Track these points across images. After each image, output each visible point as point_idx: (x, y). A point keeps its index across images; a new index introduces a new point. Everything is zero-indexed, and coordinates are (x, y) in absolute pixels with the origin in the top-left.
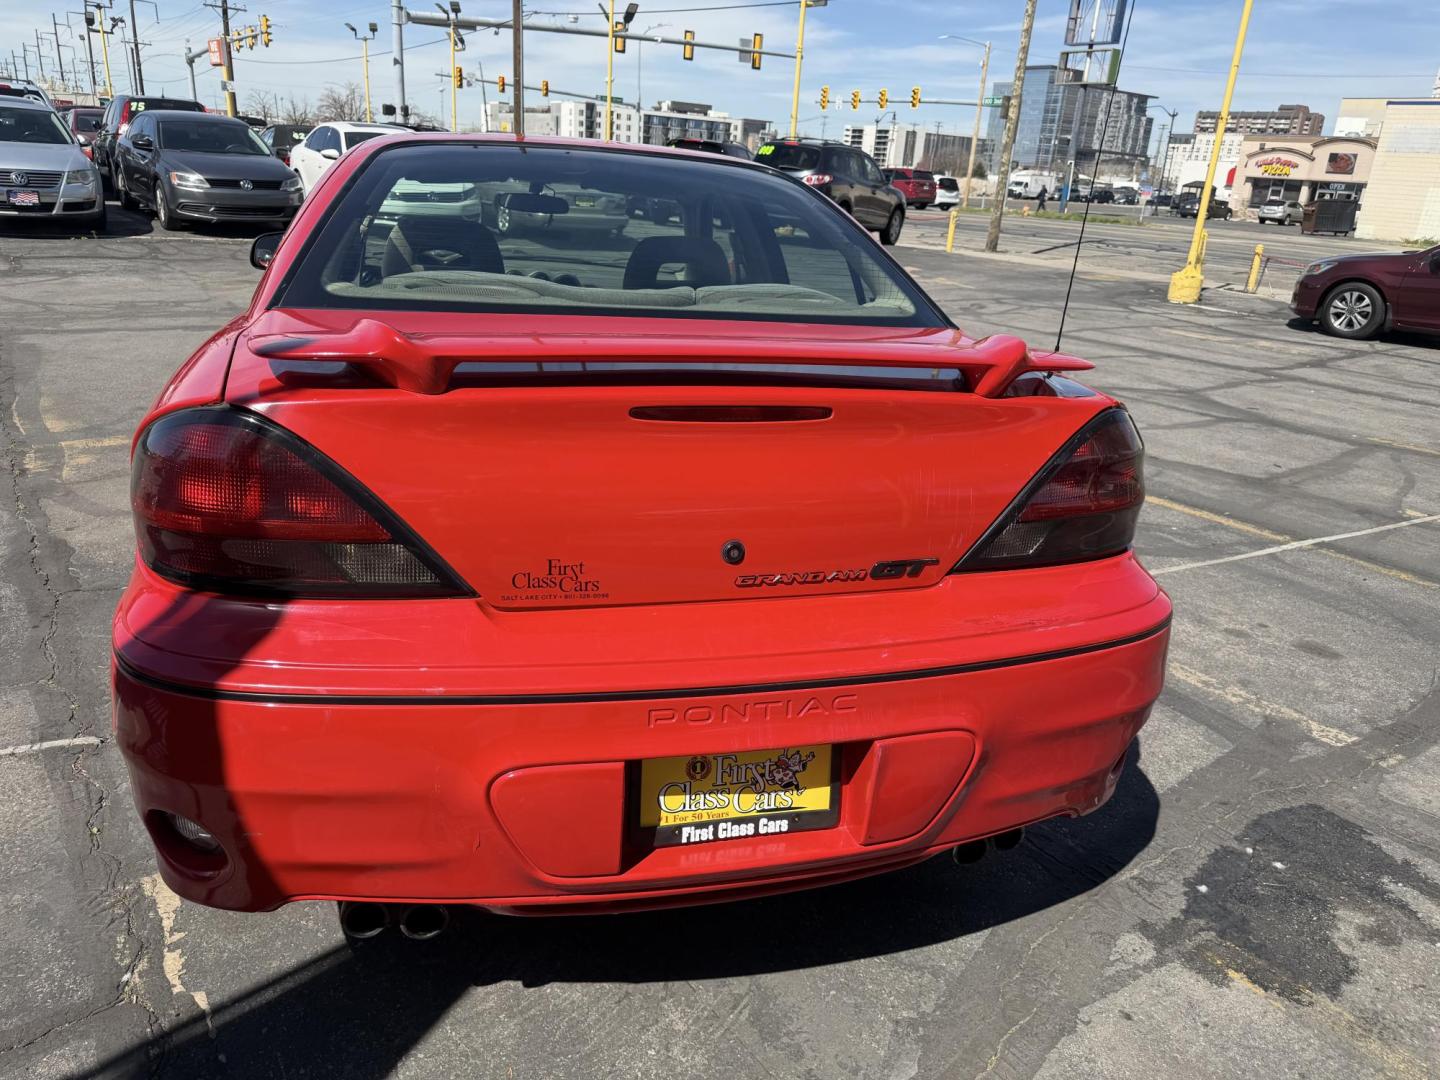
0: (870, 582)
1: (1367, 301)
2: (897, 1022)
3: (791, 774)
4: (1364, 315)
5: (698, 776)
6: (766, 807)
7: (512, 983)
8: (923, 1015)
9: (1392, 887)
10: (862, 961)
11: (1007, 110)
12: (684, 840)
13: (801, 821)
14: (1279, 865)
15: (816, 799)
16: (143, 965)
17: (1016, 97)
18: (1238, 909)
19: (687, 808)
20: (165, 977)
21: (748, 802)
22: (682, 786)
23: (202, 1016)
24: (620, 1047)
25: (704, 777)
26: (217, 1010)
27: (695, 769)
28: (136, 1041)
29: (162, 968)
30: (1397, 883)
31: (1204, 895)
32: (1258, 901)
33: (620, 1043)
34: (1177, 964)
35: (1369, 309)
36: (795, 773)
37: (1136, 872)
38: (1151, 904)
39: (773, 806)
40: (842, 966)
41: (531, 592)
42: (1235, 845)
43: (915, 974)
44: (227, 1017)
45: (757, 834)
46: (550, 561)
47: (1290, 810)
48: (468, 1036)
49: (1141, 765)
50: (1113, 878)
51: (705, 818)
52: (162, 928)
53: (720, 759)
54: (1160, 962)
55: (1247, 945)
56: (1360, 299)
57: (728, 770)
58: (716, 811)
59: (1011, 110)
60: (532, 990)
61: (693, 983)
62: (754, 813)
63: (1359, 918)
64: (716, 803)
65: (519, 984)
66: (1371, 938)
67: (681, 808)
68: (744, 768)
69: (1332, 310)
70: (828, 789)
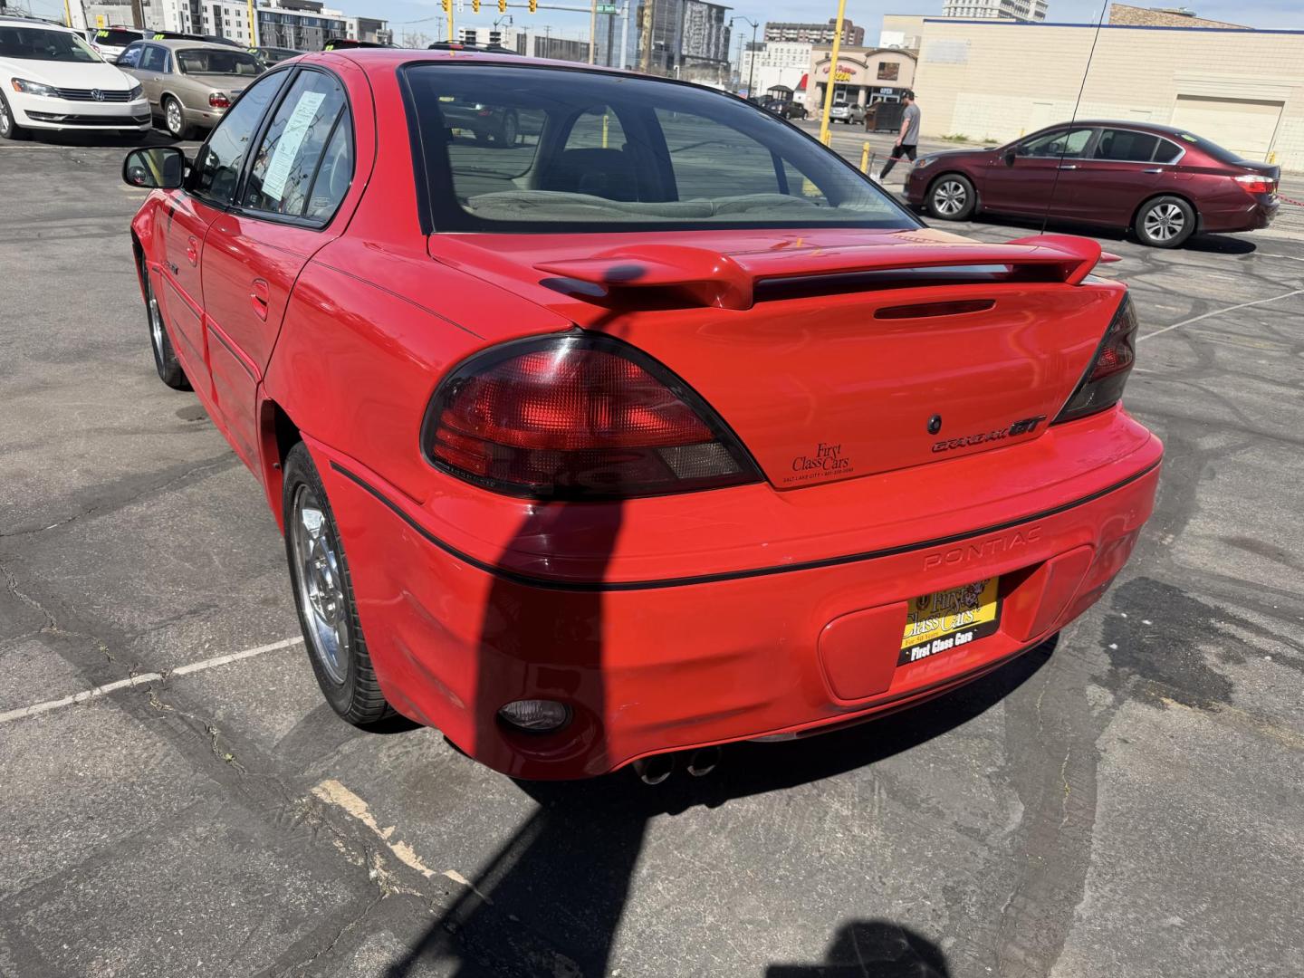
0: (1009, 439)
1: (962, 189)
3: (975, 596)
4: (961, 201)
5: (923, 607)
6: (959, 625)
7: (699, 808)
8: (1000, 767)
9: (1218, 625)
11: (642, 20)
12: (913, 659)
13: (981, 631)
14: (1147, 622)
15: (987, 613)
16: (379, 861)
17: (649, 7)
18: (1142, 656)
19: (915, 634)
20: (407, 866)
21: (946, 624)
22: (914, 617)
23: (467, 892)
24: (814, 836)
25: (926, 607)
26: (478, 881)
27: (921, 601)
28: (428, 923)
29: (398, 859)
30: (1220, 622)
31: (1116, 651)
32: (1150, 649)
33: (812, 834)
34: (1130, 700)
35: (964, 196)
36: (977, 594)
37: (1067, 643)
38: (1090, 663)
39: (963, 623)
40: (925, 745)
41: (805, 472)
42: (1113, 613)
43: (976, 741)
44: (489, 885)
45: (954, 646)
46: (820, 445)
47: (1130, 583)
48: (695, 855)
50: (1056, 649)
51: (925, 640)
52: (369, 827)
53: (936, 595)
54: (1120, 701)
55: (1161, 679)
56: (957, 188)
57: (939, 599)
58: (931, 633)
59: (645, 19)
60: (717, 809)
61: (832, 779)
62: (952, 631)
63: (1213, 649)
64: (932, 626)
65: (704, 807)
66: (1228, 661)
67: (912, 634)
68: (949, 597)
69: (937, 198)
70: (995, 603)
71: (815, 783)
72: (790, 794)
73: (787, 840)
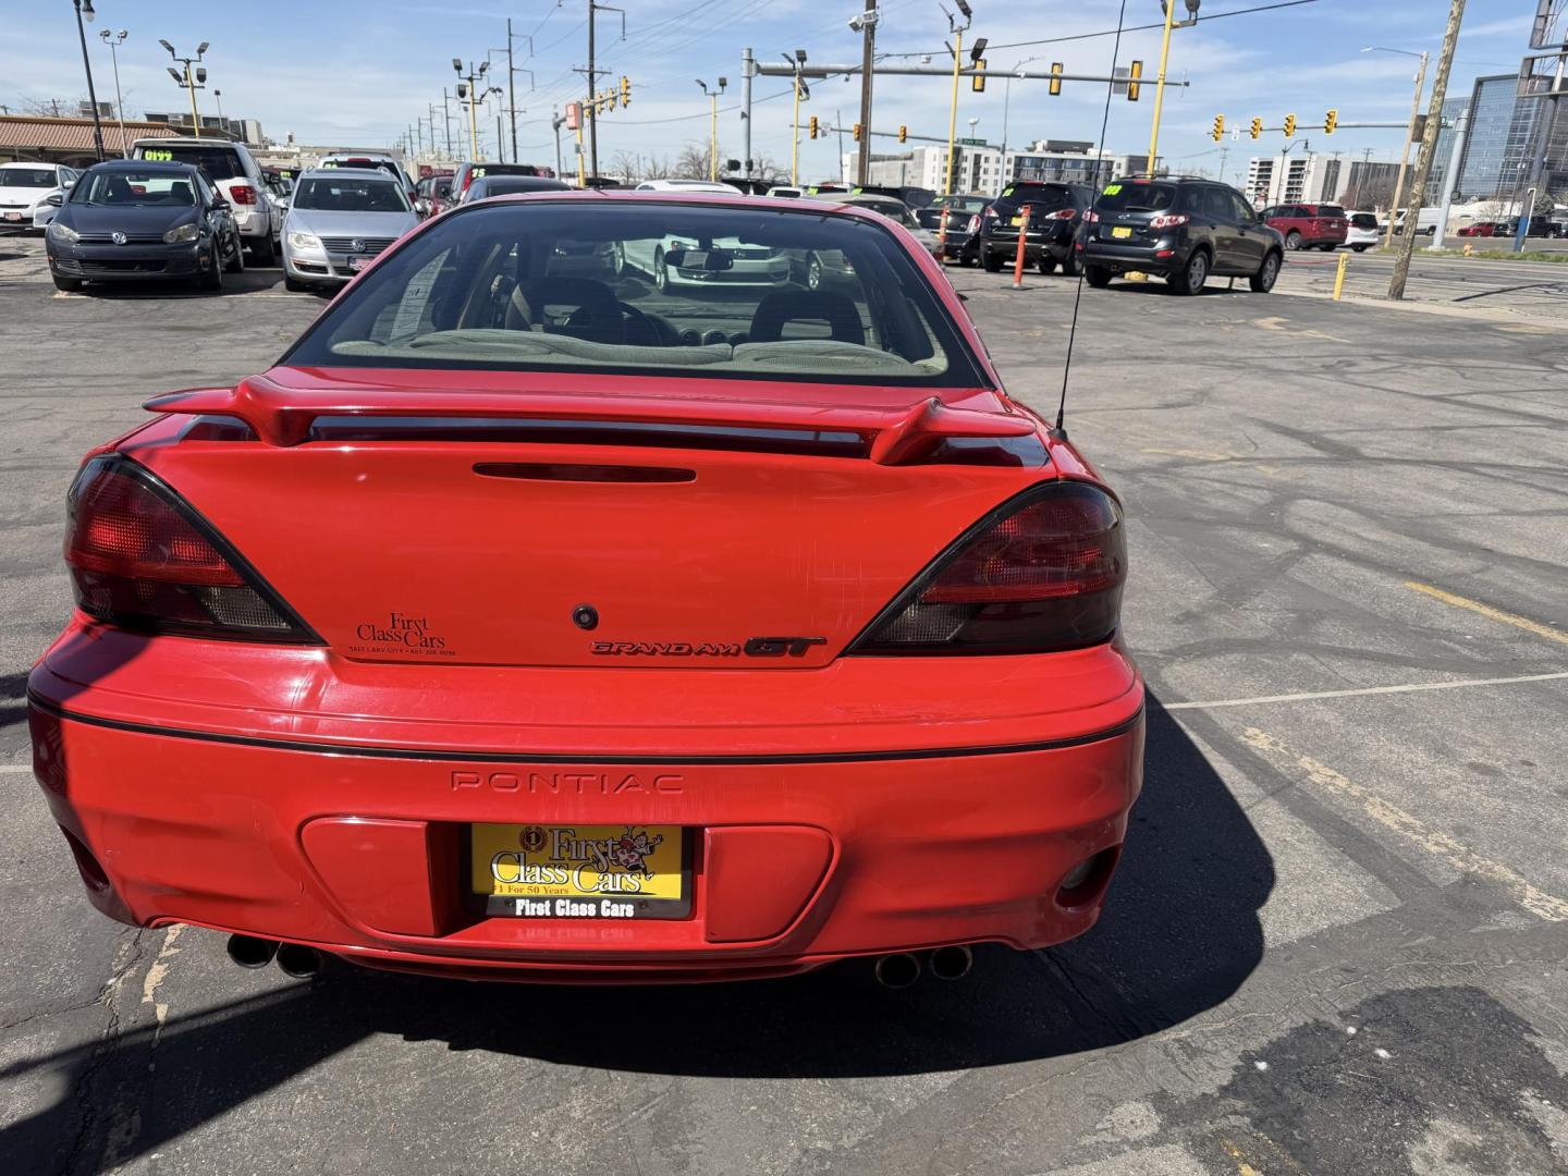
0: (744, 658)
2: (806, 1151)
3: (637, 856)
5: (533, 848)
6: (611, 889)
7: (439, 1043)
8: (839, 1149)
9: (1532, 1103)
10: (804, 1080)
12: (519, 913)
13: (647, 909)
14: (1383, 1053)
15: (666, 886)
16: (130, 973)
17: (1434, 115)
18: (1295, 1095)
19: (522, 880)
20: (143, 986)
21: (589, 881)
22: (516, 856)
23: (156, 1025)
24: (508, 1123)
25: (540, 849)
26: (170, 1023)
27: (529, 839)
28: (91, 1038)
29: (145, 977)
30: (1541, 1099)
31: (1260, 1074)
32: (1328, 1089)
33: (511, 1119)
34: (1179, 1148)
36: (641, 855)
37: (1184, 1034)
38: (1183, 1073)
39: (618, 889)
40: (777, 1082)
41: (376, 644)
42: (1336, 1021)
44: (175, 1030)
45: (598, 916)
46: (393, 615)
47: (1438, 991)
48: (372, 1086)
49: (1261, 913)
50: (1151, 1036)
51: (542, 893)
52: (163, 942)
53: (556, 832)
54: (1156, 1141)
55: (1286, 1142)
57: (566, 845)
58: (553, 886)
59: (1427, 131)
60: (454, 1052)
61: (613, 1074)
62: (597, 894)
63: (1460, 1133)
64: (553, 879)
65: (446, 1045)
66: (1465, 1160)
67: (516, 878)
68: (583, 844)
70: (679, 876)
71: (590, 1070)
72: (547, 1070)
73: (476, 1113)
